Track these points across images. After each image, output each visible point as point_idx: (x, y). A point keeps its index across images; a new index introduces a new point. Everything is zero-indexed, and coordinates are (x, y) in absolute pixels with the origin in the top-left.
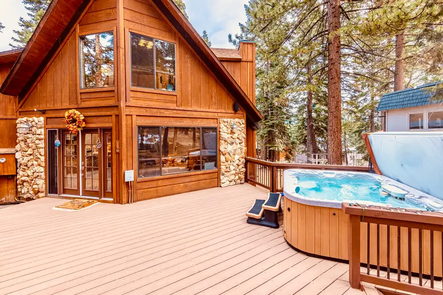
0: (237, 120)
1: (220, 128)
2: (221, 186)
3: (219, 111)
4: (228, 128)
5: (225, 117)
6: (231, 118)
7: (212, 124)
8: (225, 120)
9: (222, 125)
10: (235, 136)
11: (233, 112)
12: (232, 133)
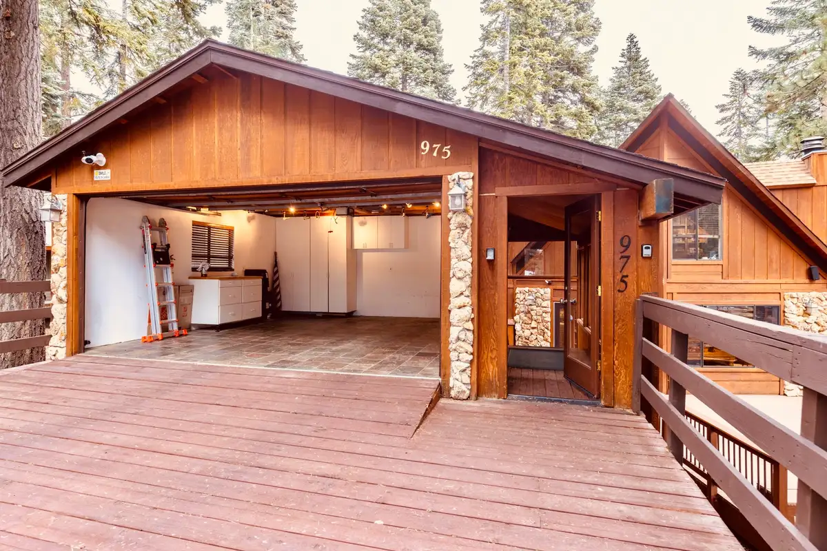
0: (814, 294)
1: (785, 306)
2: (785, 395)
3: (783, 281)
4: (798, 307)
5: (792, 290)
6: (803, 290)
7: (772, 301)
8: (794, 294)
9: (788, 303)
10: (811, 319)
11: (807, 281)
12: (806, 313)
